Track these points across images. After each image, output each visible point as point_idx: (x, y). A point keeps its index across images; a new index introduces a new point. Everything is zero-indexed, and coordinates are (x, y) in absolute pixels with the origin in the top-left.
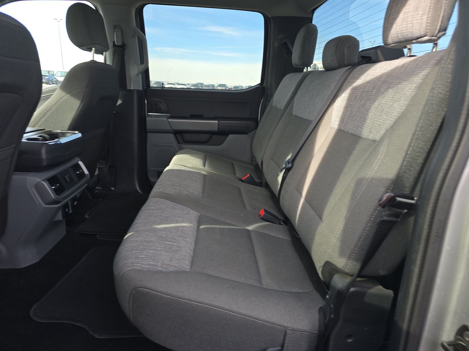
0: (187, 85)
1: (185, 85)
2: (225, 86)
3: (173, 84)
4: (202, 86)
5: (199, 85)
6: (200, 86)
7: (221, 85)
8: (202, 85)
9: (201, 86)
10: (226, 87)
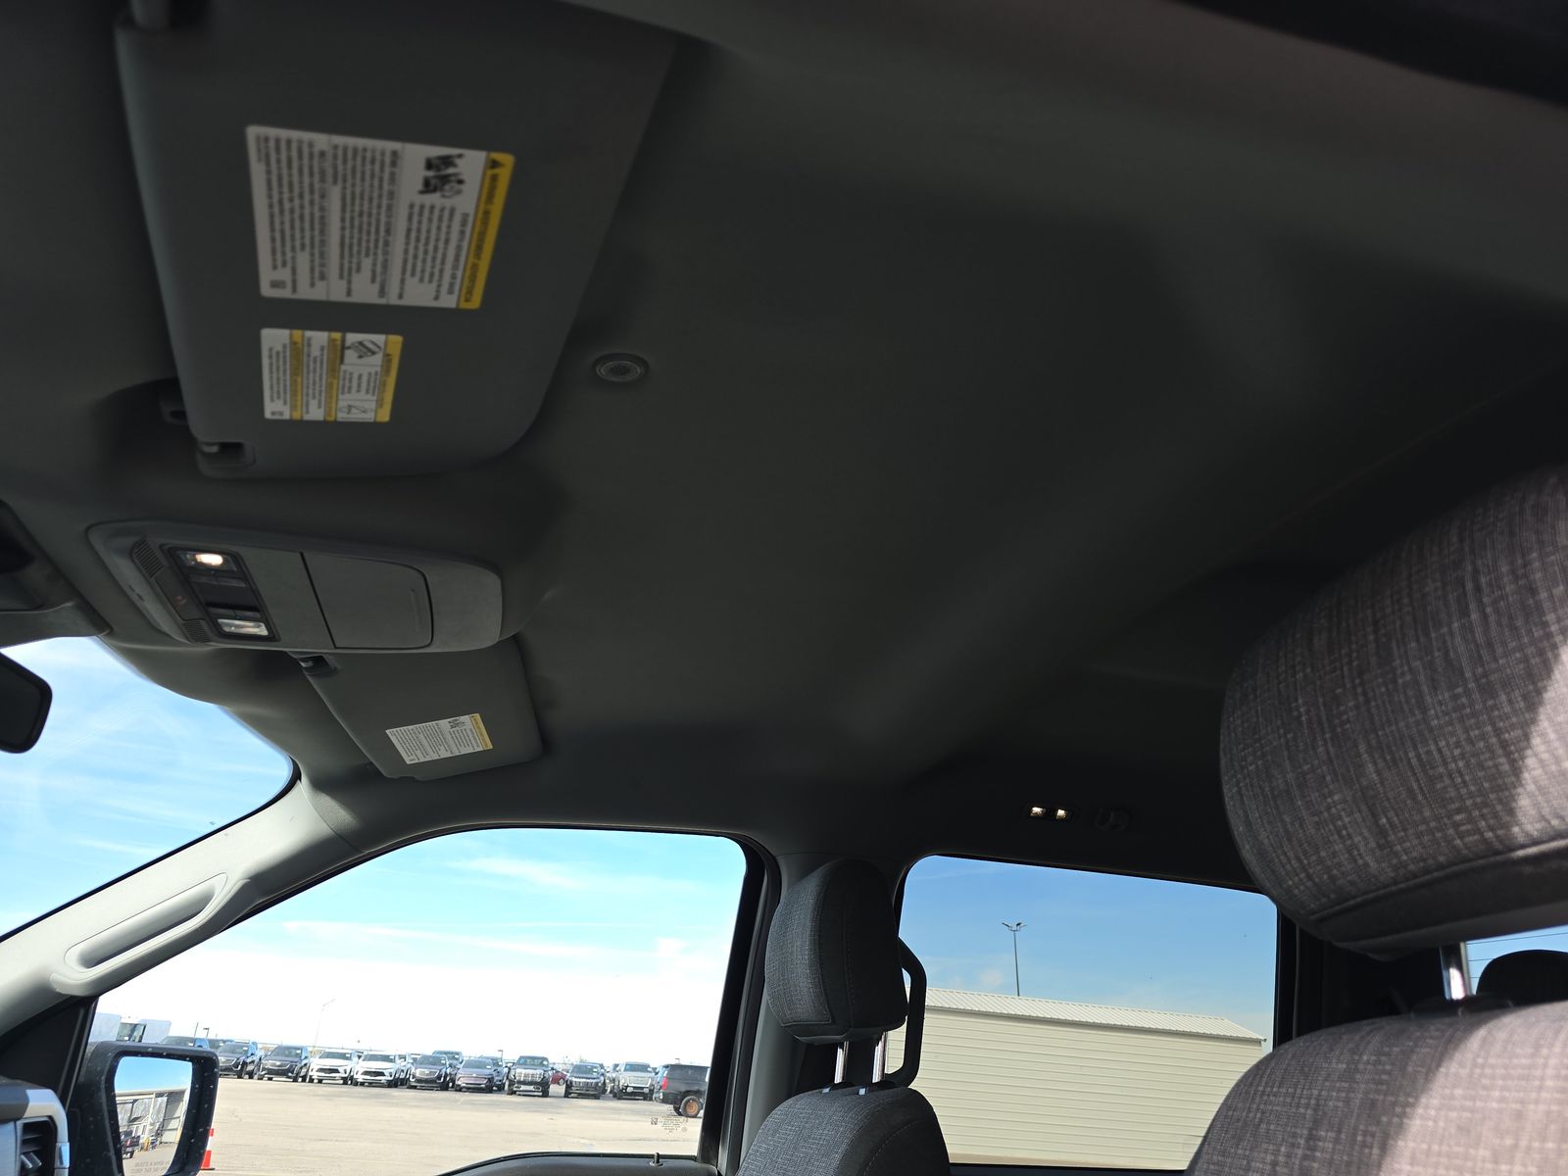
0: (398, 1061)
1: (392, 1061)
2: (542, 1064)
3: (343, 1056)
4: (455, 1062)
5: (443, 1062)
6: (448, 1063)
7: (529, 1061)
8: (454, 1058)
9: (450, 1066)
10: (547, 1066)
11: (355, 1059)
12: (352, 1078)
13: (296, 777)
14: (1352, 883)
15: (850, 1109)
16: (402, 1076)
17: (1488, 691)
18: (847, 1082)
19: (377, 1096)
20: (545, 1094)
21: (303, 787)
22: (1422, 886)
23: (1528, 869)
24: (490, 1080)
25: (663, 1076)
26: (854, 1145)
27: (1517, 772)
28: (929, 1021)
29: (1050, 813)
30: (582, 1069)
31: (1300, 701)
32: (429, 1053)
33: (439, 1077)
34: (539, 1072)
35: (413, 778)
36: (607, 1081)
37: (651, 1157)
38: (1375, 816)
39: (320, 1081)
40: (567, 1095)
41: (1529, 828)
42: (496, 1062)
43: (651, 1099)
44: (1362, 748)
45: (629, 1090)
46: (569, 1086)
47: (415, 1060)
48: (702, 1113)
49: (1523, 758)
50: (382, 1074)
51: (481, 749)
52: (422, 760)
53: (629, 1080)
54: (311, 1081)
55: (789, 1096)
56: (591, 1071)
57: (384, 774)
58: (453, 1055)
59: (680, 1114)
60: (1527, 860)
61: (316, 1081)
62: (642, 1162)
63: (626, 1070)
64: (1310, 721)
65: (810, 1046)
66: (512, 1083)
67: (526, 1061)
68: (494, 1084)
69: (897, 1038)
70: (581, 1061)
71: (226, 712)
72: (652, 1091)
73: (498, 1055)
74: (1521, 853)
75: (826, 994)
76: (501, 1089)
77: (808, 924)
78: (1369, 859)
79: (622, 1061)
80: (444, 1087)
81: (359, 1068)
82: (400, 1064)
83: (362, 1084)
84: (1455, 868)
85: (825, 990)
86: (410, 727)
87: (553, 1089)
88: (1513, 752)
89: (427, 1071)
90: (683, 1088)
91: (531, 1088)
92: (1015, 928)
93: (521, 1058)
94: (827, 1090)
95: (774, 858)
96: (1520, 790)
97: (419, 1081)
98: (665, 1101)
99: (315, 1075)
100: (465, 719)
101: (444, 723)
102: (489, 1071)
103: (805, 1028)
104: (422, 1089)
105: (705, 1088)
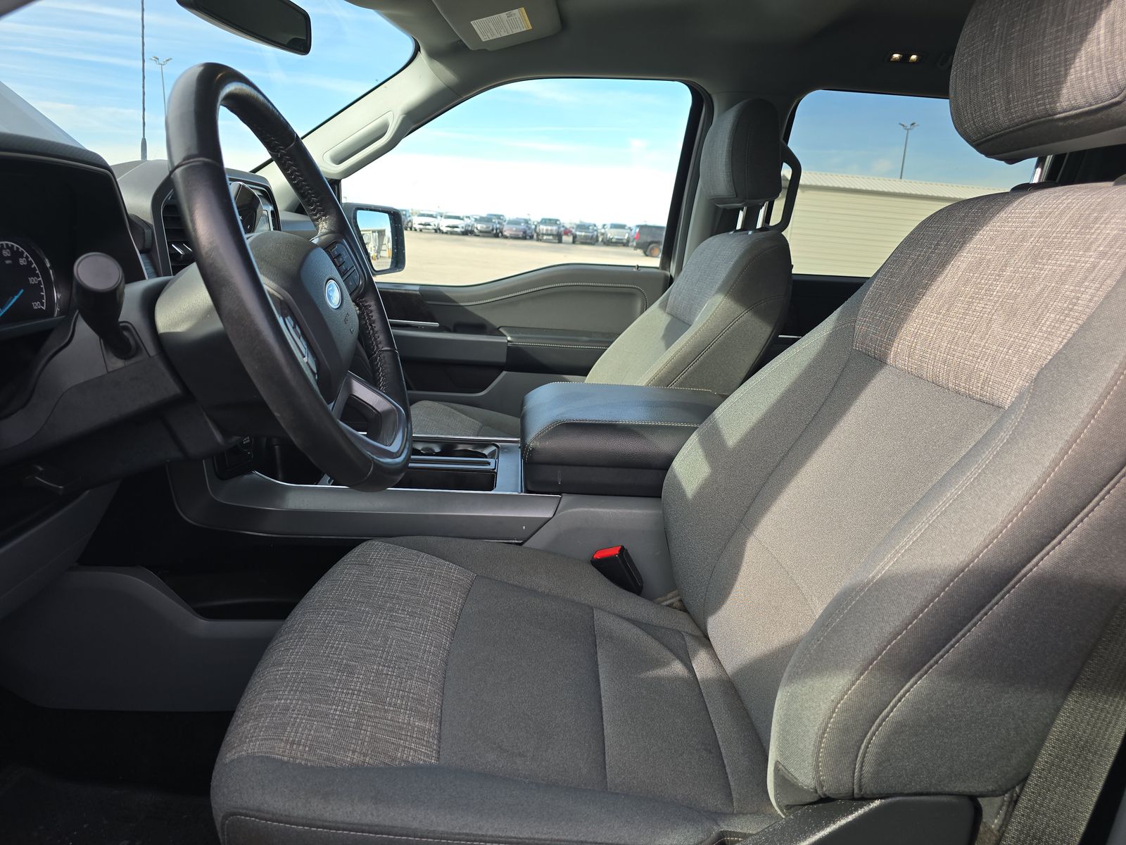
0: (465, 219)
1: (462, 219)
2: (556, 223)
3: (431, 216)
4: (501, 221)
5: (494, 221)
6: (497, 222)
7: (547, 221)
9: (499, 223)
10: (560, 224)
11: (439, 217)
12: (439, 229)
13: (417, 50)
14: (991, 127)
15: (741, 241)
16: (470, 229)
17: (1070, 30)
18: (744, 228)
19: (456, 240)
20: (560, 241)
21: (422, 56)
22: (1019, 129)
23: (1061, 124)
24: (525, 232)
25: (635, 232)
26: (741, 258)
27: (1066, 75)
28: (800, 195)
29: (905, 58)
30: (582, 227)
31: (998, 23)
32: (484, 215)
33: (493, 230)
34: (555, 228)
35: (486, 50)
36: (599, 235)
37: (634, 267)
38: (1008, 94)
39: (421, 231)
40: (574, 242)
41: (1063, 104)
42: (526, 222)
43: (628, 246)
44: (1014, 55)
45: (614, 240)
46: (575, 237)
47: (476, 219)
48: (660, 255)
49: (1070, 69)
50: (457, 227)
51: (525, 29)
52: (491, 38)
53: (612, 234)
54: (416, 230)
55: (711, 236)
56: (588, 228)
57: (469, 47)
58: (499, 217)
59: (647, 255)
60: (1060, 119)
61: (418, 230)
62: (630, 269)
63: (611, 228)
64: (998, 35)
65: (725, 210)
66: (538, 235)
67: (545, 221)
68: (527, 234)
69: (779, 205)
70: (581, 222)
71: (380, 14)
72: (628, 241)
73: (527, 217)
74: (1058, 116)
75: (734, 181)
76: (531, 238)
77: (727, 141)
78: (1001, 116)
79: (608, 223)
80: (496, 236)
81: (444, 224)
82: (467, 221)
83: (446, 233)
84: (1033, 122)
85: (733, 179)
86: (484, 19)
87: (565, 238)
88: (1067, 63)
89: (485, 226)
90: (649, 240)
91: (551, 237)
92: (909, 127)
93: (543, 219)
94: (732, 233)
95: (710, 95)
96: (1064, 85)
97: (481, 232)
98: (637, 247)
99: (418, 227)
100: (516, 11)
101: (504, 15)
102: (523, 226)
103: (722, 200)
104: (484, 236)
105: (663, 240)
